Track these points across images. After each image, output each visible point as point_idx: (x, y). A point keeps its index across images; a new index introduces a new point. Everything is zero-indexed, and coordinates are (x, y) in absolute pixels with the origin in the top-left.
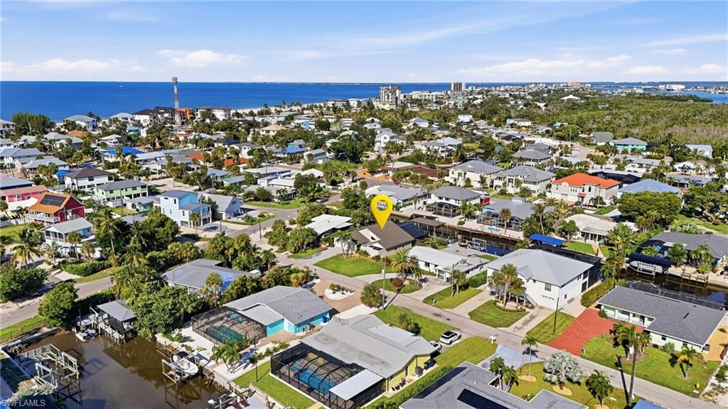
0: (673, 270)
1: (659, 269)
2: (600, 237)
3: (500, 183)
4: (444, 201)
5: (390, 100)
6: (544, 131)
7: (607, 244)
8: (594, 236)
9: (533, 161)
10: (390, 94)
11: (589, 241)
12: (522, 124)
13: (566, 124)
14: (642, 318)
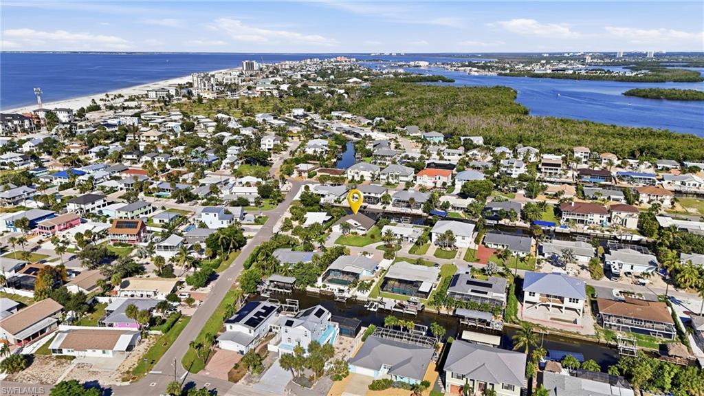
0: (500, 222)
1: (496, 222)
2: (461, 208)
3: (385, 177)
4: (367, 194)
5: (207, 88)
6: (366, 123)
7: (466, 212)
8: (458, 208)
9: (389, 156)
10: (206, 82)
11: (457, 211)
12: (345, 116)
13: (383, 119)
14: (503, 246)
